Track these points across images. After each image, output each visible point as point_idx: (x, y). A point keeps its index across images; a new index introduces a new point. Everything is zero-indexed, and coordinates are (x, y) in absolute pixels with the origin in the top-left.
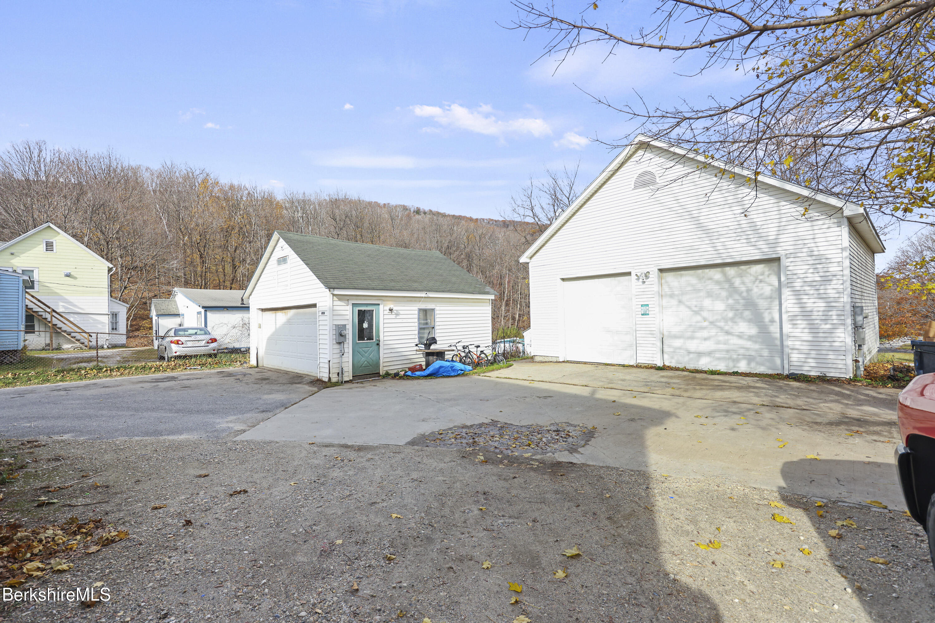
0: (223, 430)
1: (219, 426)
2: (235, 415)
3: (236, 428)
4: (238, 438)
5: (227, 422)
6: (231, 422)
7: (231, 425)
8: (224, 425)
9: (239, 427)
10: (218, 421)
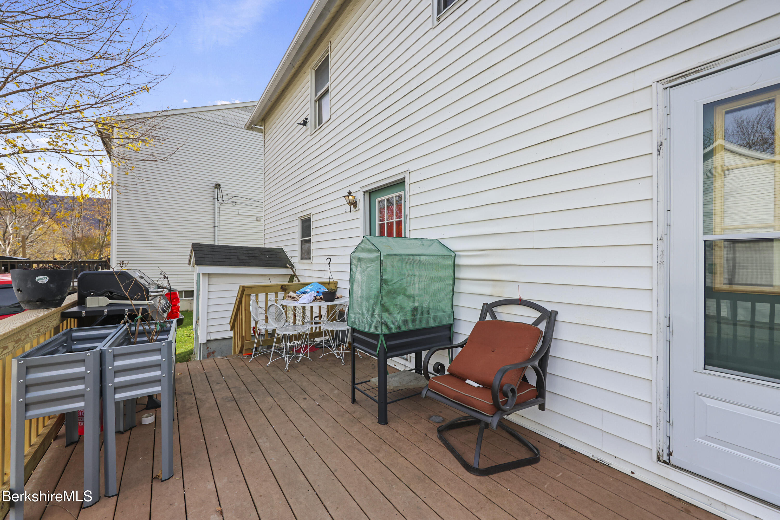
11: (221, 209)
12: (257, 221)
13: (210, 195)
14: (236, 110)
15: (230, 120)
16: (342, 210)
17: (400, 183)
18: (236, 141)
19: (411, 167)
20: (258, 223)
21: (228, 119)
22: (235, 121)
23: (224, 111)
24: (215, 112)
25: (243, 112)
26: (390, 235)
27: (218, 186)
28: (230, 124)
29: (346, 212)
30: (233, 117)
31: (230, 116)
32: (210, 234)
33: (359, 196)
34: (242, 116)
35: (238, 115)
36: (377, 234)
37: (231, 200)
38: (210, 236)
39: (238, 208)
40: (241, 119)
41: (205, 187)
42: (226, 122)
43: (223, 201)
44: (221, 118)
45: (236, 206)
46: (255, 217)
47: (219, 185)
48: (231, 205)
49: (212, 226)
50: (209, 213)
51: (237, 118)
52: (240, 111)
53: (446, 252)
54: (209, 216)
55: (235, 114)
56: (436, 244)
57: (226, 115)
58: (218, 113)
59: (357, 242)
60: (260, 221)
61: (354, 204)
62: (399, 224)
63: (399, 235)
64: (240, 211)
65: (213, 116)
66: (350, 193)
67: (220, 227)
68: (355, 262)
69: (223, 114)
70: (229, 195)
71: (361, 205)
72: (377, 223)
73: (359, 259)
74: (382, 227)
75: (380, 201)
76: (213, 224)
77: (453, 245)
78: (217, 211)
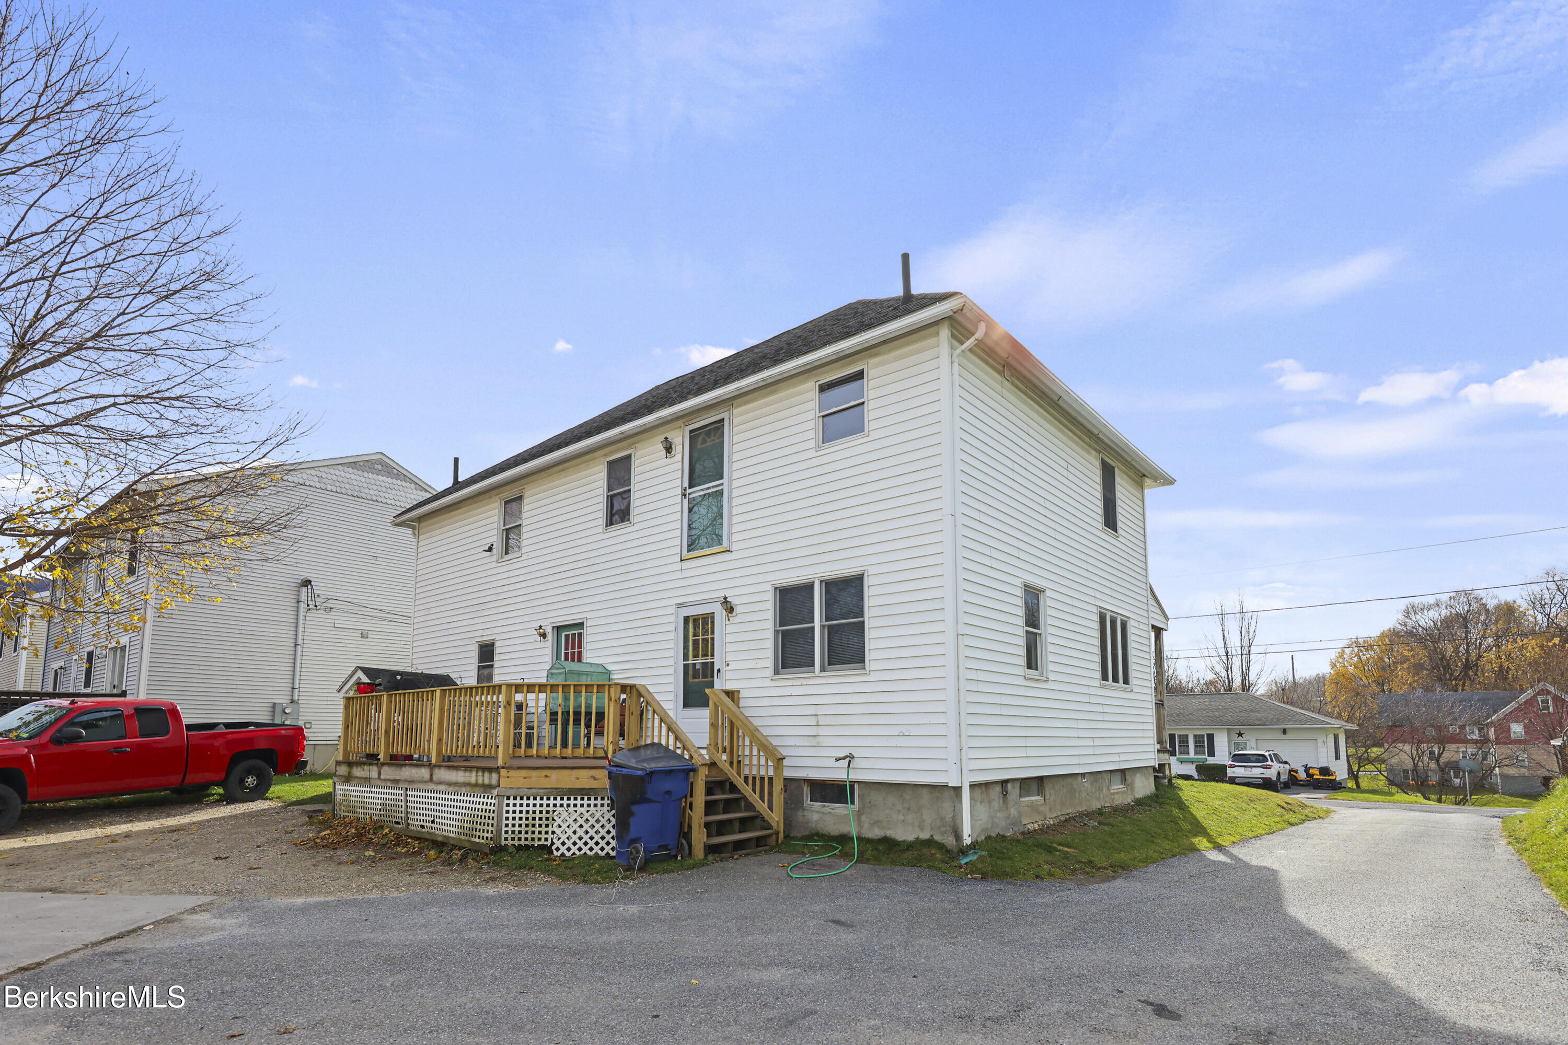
0: (231, 911)
1: (240, 920)
2: (201, 945)
3: (207, 916)
4: (208, 899)
5: (222, 929)
6: (213, 929)
7: (217, 922)
8: (230, 921)
9: (203, 918)
10: (244, 930)
11: (307, 618)
12: (362, 637)
13: (292, 596)
14: (340, 467)
15: (330, 482)
16: (532, 639)
17: (581, 625)
18: (337, 514)
19: (588, 615)
20: (364, 642)
21: (327, 481)
22: (338, 484)
23: (322, 469)
24: (308, 471)
25: (350, 470)
26: (573, 660)
27: (307, 583)
28: (329, 488)
29: (536, 641)
30: (334, 478)
31: (329, 476)
32: (287, 656)
33: (549, 630)
34: (348, 475)
35: (343, 474)
36: (563, 659)
37: (324, 605)
38: (287, 661)
39: (334, 617)
40: (346, 481)
41: (288, 584)
42: (323, 486)
43: (316, 606)
44: (316, 479)
45: (331, 613)
46: (360, 632)
47: (310, 582)
48: (324, 612)
49: (293, 645)
50: (289, 624)
51: (341, 479)
52: (346, 469)
53: (604, 671)
54: (288, 628)
55: (337, 473)
56: (601, 667)
57: (324, 475)
58: (313, 472)
59: (548, 666)
60: (367, 637)
61: (544, 635)
62: (580, 653)
63: (580, 660)
64: (336, 621)
65: (305, 476)
66: (541, 627)
67: (305, 646)
68: (550, 675)
69: (319, 474)
70: (321, 596)
71: (550, 637)
72: (563, 651)
73: (552, 674)
74: (566, 654)
75: (566, 635)
76: (294, 641)
77: (610, 668)
78: (301, 622)
